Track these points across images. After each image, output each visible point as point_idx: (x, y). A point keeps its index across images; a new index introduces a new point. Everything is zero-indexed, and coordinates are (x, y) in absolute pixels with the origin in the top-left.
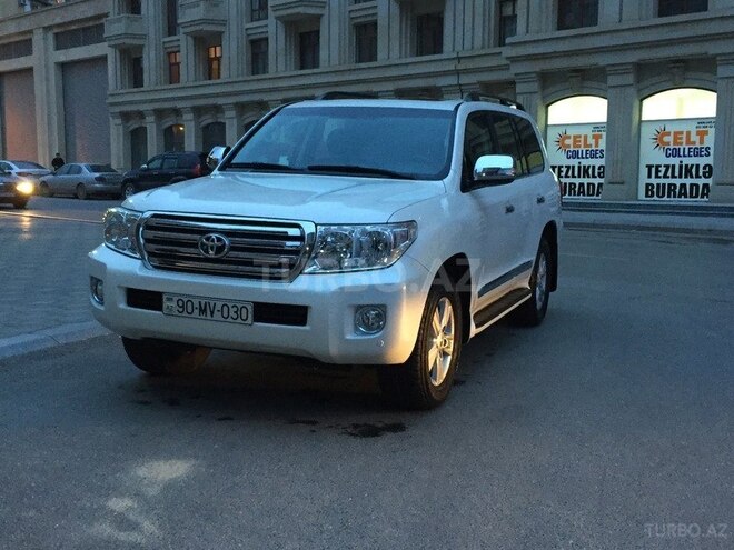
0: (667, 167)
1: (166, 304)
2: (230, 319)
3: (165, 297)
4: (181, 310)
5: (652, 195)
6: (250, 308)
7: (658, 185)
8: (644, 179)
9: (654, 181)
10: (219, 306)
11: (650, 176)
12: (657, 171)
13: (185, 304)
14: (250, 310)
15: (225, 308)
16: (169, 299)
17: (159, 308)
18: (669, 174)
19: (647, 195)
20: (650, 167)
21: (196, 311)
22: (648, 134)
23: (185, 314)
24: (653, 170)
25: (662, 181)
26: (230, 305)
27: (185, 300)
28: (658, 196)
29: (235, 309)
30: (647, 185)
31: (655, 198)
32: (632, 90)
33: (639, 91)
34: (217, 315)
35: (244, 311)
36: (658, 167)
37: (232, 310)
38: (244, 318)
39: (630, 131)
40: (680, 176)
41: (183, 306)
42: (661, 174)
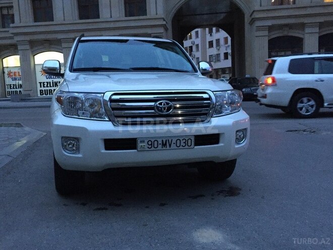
0: (47, 83)
1: (140, 145)
2: (181, 147)
3: (139, 141)
4: (150, 147)
5: (43, 94)
6: (193, 139)
7: (45, 90)
8: (39, 89)
9: (43, 89)
10: (174, 141)
11: (41, 87)
12: (44, 85)
13: (153, 143)
14: (193, 140)
15: (178, 141)
16: (141, 142)
17: (135, 147)
18: (49, 85)
19: (41, 95)
20: (40, 83)
21: (160, 146)
22: (38, 70)
23: (153, 148)
24: (42, 84)
25: (46, 88)
26: (181, 139)
27: (153, 140)
28: (45, 94)
29: (184, 141)
30: (40, 90)
31: (44, 95)
32: (30, 51)
33: (32, 52)
34: (173, 146)
35: (189, 141)
36: (44, 83)
37: (182, 142)
38: (189, 145)
39: (30, 68)
40: (53, 86)
41: (151, 144)
42: (45, 86)
